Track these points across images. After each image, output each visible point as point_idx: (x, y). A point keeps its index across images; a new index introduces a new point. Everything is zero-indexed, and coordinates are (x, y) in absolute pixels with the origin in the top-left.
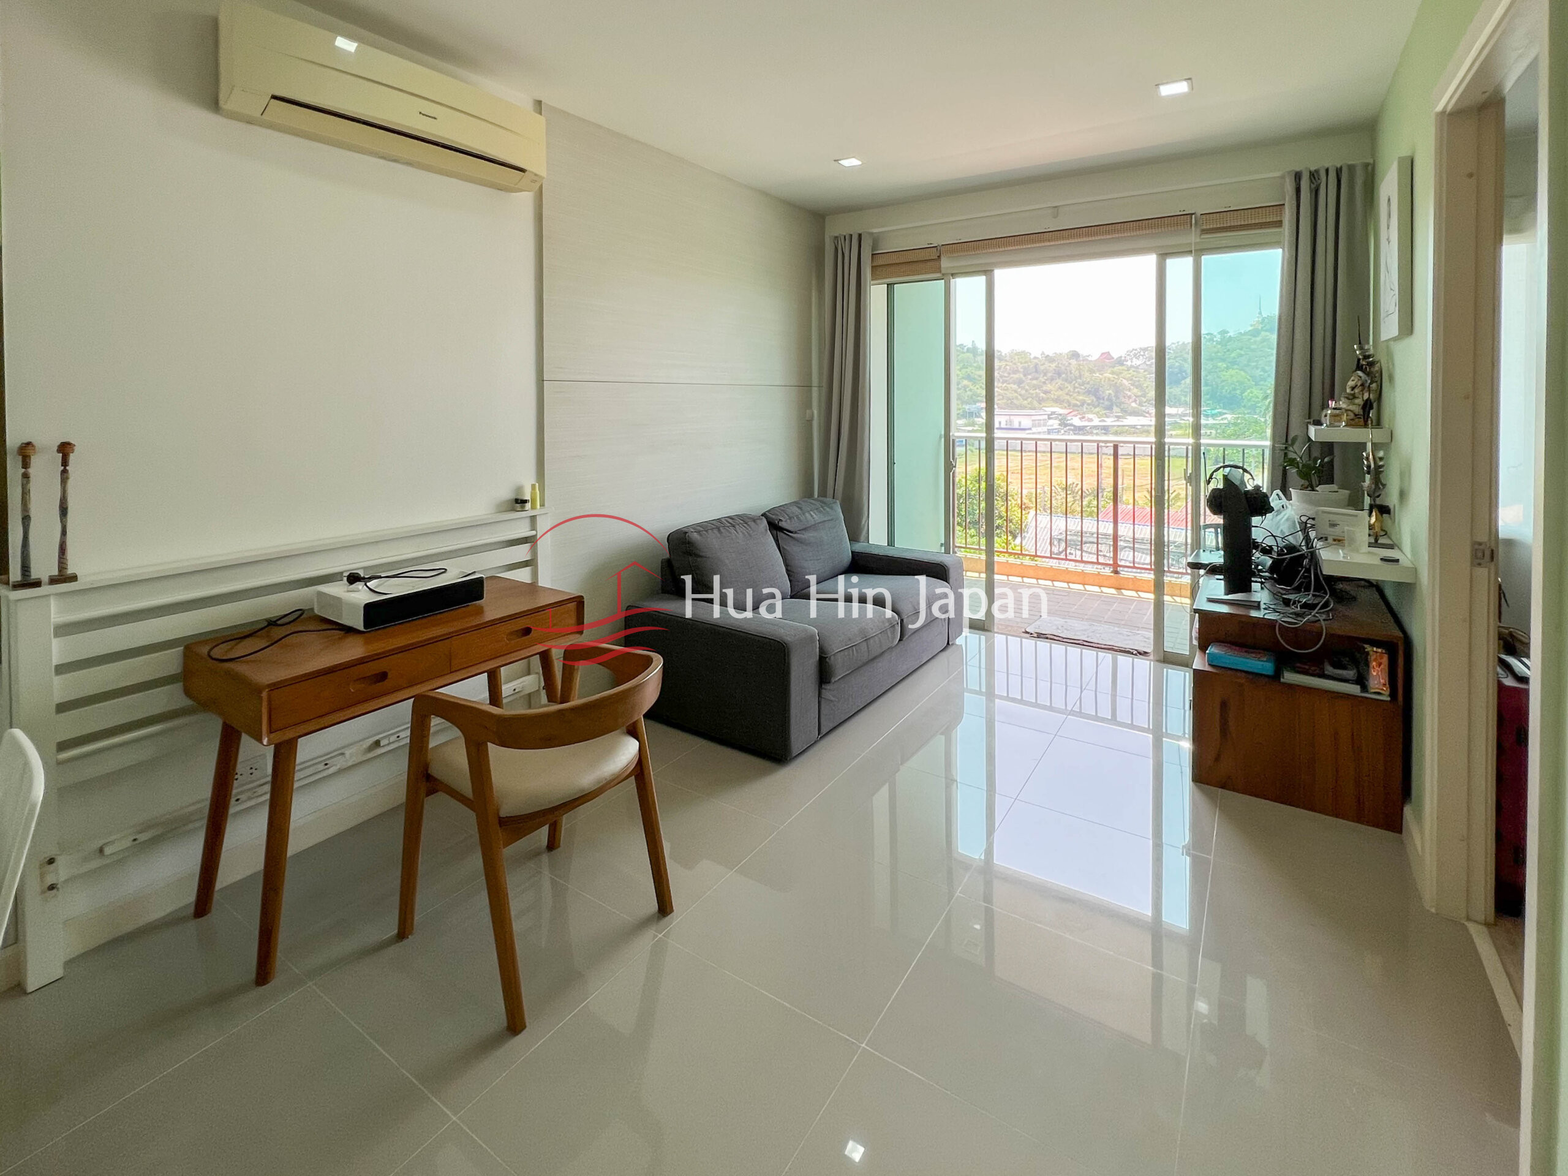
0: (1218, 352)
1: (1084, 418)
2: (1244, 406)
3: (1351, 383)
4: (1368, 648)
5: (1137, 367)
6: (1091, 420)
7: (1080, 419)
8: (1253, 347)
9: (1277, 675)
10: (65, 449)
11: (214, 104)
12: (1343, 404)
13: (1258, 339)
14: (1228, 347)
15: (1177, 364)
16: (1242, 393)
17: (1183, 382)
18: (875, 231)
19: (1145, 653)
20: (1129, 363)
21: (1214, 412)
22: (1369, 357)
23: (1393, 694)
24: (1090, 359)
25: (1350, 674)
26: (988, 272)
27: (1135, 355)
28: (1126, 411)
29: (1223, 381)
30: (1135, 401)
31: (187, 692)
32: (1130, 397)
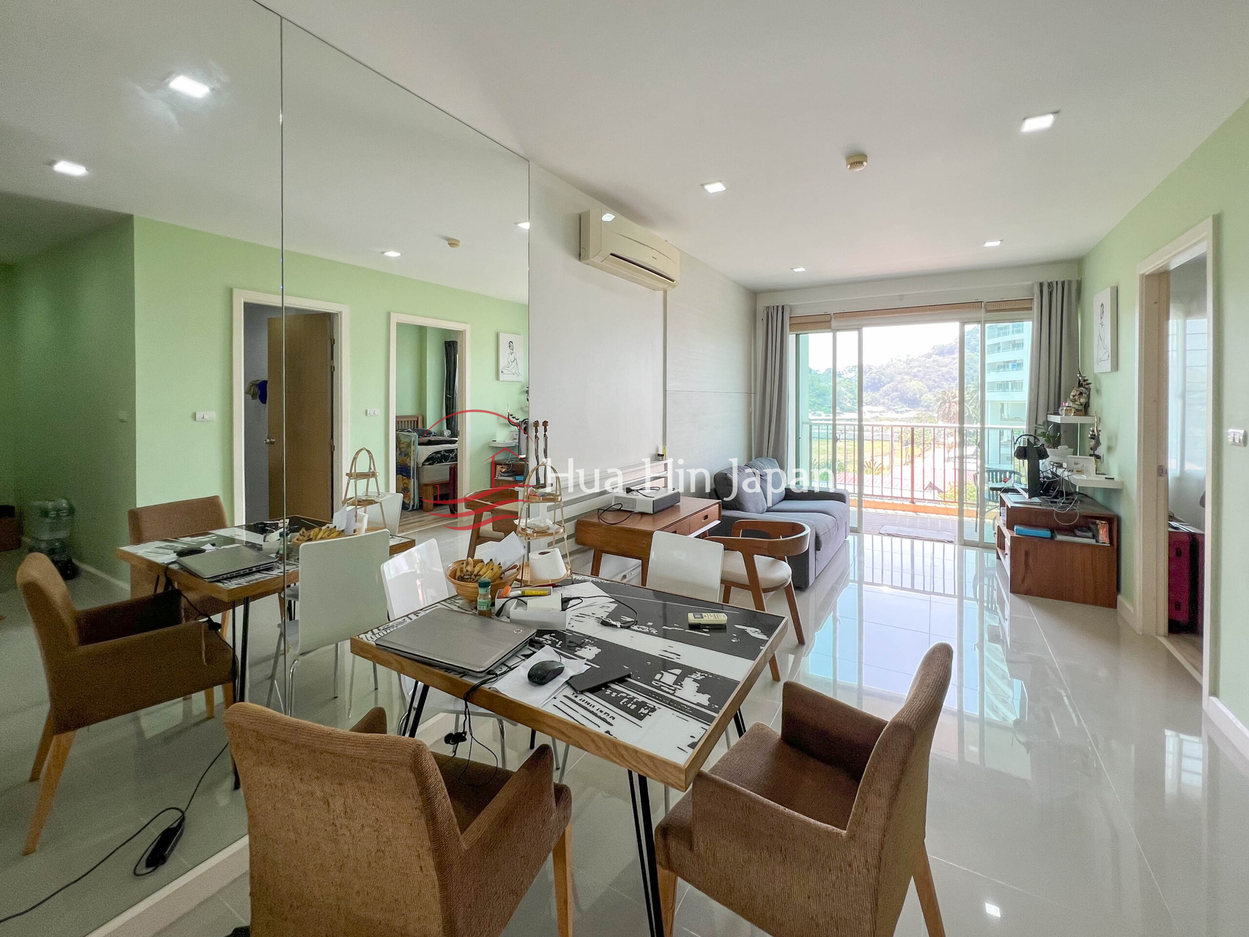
0: (904, 368)
1: (815, 413)
2: (922, 406)
3: (1073, 393)
4: (1098, 521)
5: (850, 379)
6: (820, 415)
7: (813, 414)
8: (928, 365)
9: (1052, 538)
10: (545, 424)
11: (580, 257)
12: (1071, 404)
13: (931, 360)
14: (911, 365)
15: (877, 377)
16: (921, 396)
17: (881, 389)
18: (792, 304)
19: (952, 542)
20: (845, 376)
21: (902, 410)
22: (1087, 380)
23: (1111, 542)
24: (818, 373)
25: (1090, 534)
26: (859, 329)
27: (849, 370)
28: (843, 409)
29: (908, 388)
30: (850, 402)
31: (578, 542)
32: (846, 399)
